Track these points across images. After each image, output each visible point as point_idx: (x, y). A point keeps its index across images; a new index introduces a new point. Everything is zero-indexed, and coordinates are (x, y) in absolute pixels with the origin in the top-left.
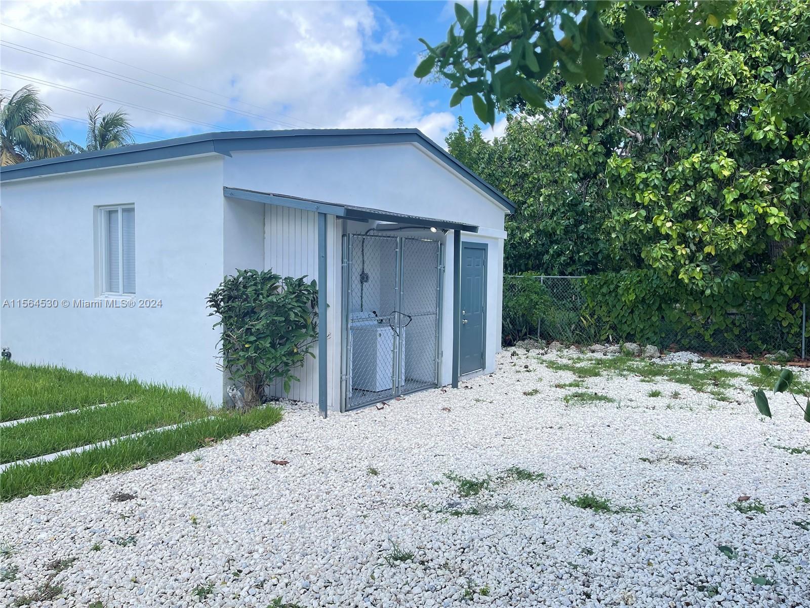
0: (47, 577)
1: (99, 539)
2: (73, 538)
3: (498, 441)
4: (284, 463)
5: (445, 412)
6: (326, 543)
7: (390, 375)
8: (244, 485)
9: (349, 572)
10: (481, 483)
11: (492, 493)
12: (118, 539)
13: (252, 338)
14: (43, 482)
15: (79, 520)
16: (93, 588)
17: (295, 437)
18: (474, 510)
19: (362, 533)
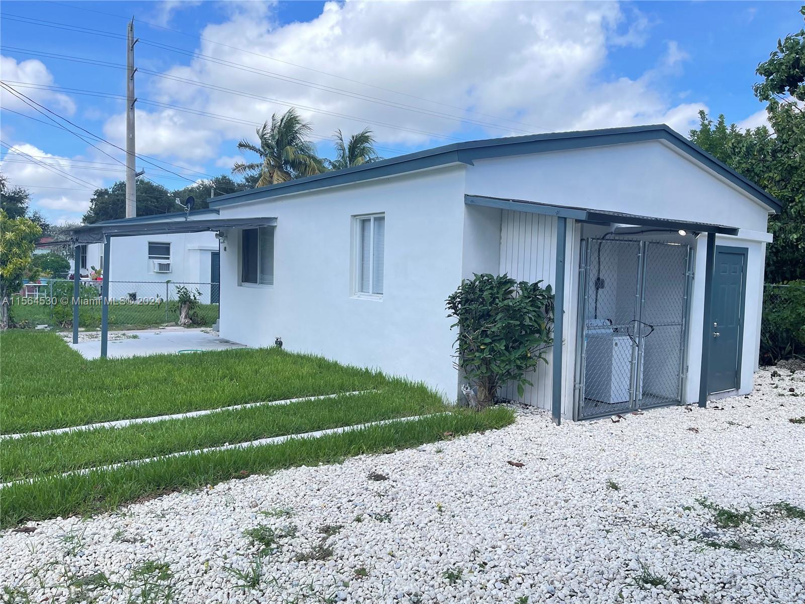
0: (320, 539)
1: (360, 512)
2: (339, 508)
3: (760, 471)
4: (520, 465)
5: (691, 432)
6: (569, 551)
7: (627, 387)
8: (483, 481)
9: (594, 585)
10: (741, 516)
11: (756, 528)
12: (375, 514)
13: (488, 340)
14: (313, 455)
15: (343, 492)
16: (357, 555)
17: (529, 441)
18: (735, 544)
19: (606, 548)
